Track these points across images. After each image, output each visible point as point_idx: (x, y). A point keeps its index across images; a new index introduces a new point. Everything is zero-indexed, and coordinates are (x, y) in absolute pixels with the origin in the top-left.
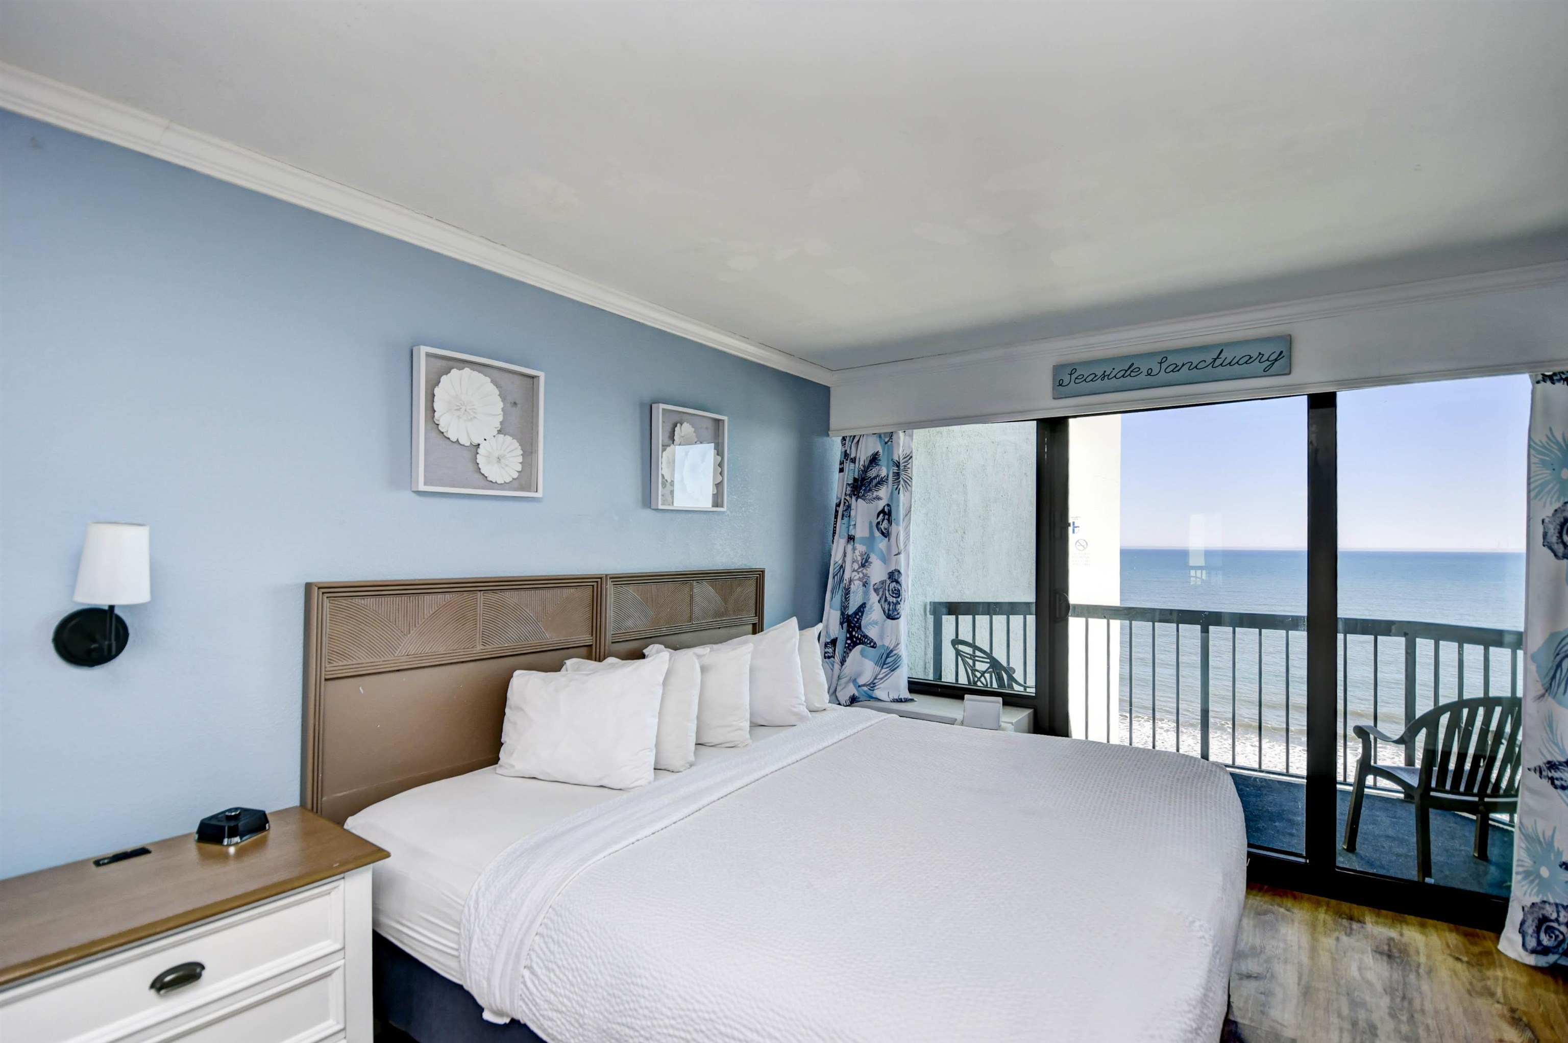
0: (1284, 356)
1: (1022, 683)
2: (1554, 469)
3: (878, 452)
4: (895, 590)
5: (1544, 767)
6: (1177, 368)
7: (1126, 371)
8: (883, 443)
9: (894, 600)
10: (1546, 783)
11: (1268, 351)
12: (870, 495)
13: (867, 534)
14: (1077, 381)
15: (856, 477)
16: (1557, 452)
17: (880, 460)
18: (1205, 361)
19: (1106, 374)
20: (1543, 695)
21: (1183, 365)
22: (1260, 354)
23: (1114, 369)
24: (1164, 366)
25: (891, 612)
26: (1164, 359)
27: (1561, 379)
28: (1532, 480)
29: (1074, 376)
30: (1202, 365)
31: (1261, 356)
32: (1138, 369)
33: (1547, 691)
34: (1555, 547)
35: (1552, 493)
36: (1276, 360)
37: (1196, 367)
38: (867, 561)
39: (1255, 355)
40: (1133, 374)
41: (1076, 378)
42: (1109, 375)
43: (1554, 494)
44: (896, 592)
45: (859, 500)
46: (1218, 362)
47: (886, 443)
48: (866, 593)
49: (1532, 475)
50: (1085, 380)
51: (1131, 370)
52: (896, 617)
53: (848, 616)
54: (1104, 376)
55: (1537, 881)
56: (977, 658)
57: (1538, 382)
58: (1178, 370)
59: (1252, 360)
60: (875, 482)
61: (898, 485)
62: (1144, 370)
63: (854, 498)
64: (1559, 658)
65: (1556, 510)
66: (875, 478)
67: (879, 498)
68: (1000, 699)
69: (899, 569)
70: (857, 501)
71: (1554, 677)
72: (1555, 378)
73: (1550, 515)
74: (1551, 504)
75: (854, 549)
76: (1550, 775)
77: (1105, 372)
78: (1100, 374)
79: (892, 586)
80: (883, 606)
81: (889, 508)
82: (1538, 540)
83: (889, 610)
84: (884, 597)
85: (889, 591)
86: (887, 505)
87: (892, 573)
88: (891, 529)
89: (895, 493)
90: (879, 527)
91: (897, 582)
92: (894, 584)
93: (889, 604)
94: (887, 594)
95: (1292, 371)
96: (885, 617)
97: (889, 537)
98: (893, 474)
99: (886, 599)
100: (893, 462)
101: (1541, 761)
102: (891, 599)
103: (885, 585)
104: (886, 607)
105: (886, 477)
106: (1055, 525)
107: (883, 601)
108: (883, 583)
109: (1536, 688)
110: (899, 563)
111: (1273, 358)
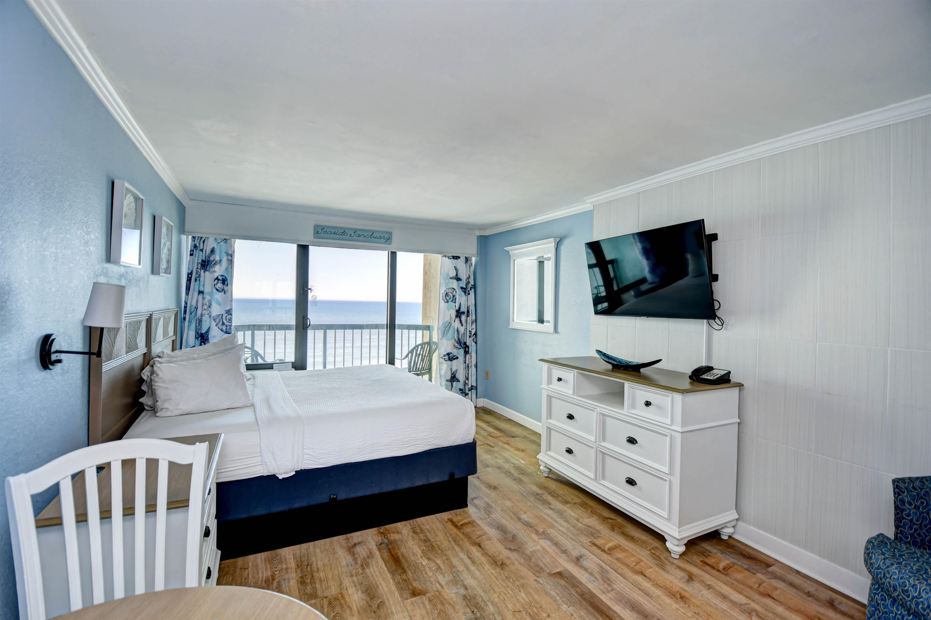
0: (390, 239)
2: (445, 280)
3: (214, 247)
6: (359, 236)
8: (217, 243)
9: (230, 324)
10: (443, 360)
11: (386, 236)
12: (212, 270)
13: (210, 290)
14: (324, 233)
15: (204, 259)
16: (445, 276)
17: (216, 251)
21: (362, 235)
23: (338, 231)
24: (356, 234)
25: (228, 330)
26: (356, 231)
27: (447, 257)
29: (323, 231)
30: (367, 236)
32: (347, 233)
33: (443, 337)
34: (444, 300)
37: (365, 237)
38: (211, 305)
39: (383, 237)
40: (345, 235)
42: (336, 233)
43: (444, 287)
44: (230, 320)
45: (207, 272)
46: (372, 236)
47: (219, 244)
48: (210, 322)
49: (441, 281)
50: (328, 233)
51: (344, 233)
52: (231, 332)
53: (202, 334)
54: (334, 233)
56: (245, 353)
57: (442, 257)
60: (213, 263)
61: (231, 266)
62: (349, 234)
63: (202, 271)
64: (445, 328)
66: (213, 261)
67: (215, 272)
69: (231, 308)
70: (204, 272)
71: (445, 333)
73: (444, 291)
74: (444, 289)
75: (204, 299)
76: (444, 358)
78: (333, 232)
79: (229, 317)
80: (220, 328)
81: (224, 278)
82: (441, 298)
83: (226, 329)
84: (221, 323)
85: (226, 319)
86: (222, 276)
87: (229, 310)
88: (226, 288)
89: (230, 270)
90: (215, 286)
91: (231, 315)
92: (230, 316)
93: (227, 326)
94: (225, 321)
95: (390, 244)
96: (223, 333)
97: (224, 292)
98: (228, 260)
99: (223, 324)
100: (227, 254)
101: (442, 355)
102: (228, 324)
103: (221, 316)
104: (224, 328)
105: (221, 261)
106: (304, 289)
107: (220, 325)
108: (219, 315)
109: (440, 337)
110: (231, 305)
111: (387, 238)
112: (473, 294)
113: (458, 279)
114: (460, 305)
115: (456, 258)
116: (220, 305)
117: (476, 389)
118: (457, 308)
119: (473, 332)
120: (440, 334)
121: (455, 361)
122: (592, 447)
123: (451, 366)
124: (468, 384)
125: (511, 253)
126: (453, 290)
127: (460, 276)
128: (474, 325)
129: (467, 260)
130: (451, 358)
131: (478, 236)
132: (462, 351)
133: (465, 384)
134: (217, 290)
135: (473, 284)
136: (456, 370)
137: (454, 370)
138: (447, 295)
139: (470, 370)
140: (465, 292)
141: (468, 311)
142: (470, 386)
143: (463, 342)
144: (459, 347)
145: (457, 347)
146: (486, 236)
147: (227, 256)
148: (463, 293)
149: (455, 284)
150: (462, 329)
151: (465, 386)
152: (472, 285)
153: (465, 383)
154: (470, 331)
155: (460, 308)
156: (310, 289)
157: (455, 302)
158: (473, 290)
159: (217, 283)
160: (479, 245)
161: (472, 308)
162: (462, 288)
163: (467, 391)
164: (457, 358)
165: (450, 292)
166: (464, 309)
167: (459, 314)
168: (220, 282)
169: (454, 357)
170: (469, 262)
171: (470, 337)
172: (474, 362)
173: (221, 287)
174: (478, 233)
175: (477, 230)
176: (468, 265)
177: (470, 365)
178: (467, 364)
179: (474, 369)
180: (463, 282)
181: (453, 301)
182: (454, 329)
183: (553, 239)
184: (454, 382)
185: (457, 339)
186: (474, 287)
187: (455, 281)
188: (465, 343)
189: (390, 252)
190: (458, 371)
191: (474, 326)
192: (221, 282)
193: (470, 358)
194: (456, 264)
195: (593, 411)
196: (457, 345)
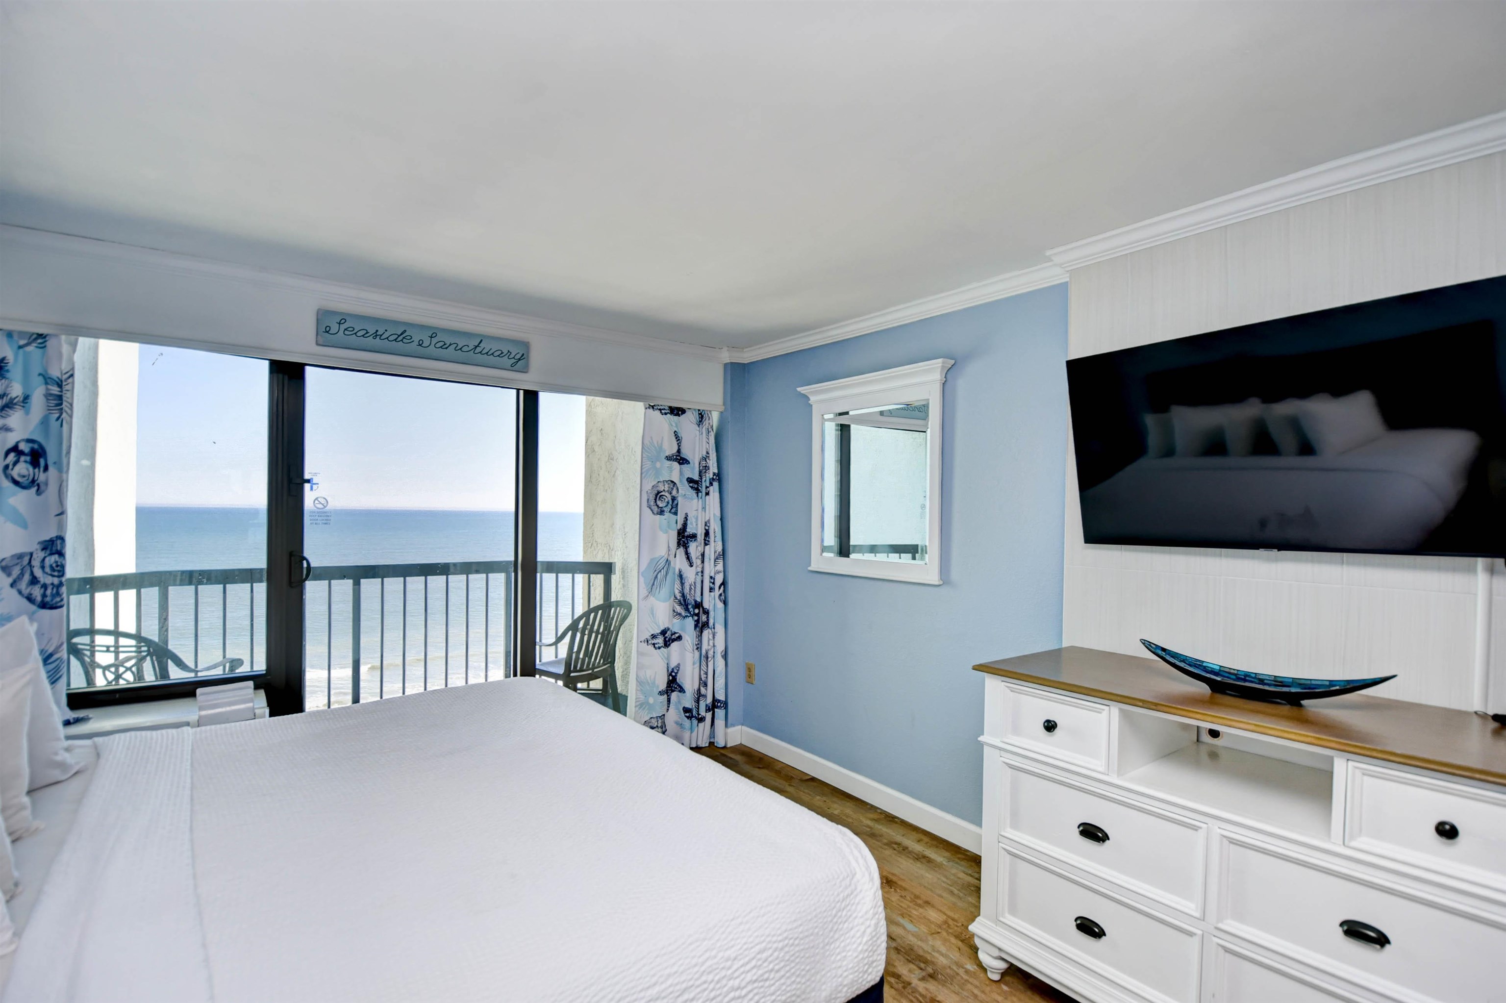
0: (524, 358)
1: (193, 667)
2: (652, 462)
4: (57, 566)
5: (649, 638)
6: (445, 346)
7: (399, 336)
8: (16, 347)
9: (56, 581)
10: (651, 647)
11: (515, 351)
14: (346, 332)
16: (654, 452)
17: (8, 371)
18: (468, 346)
19: (378, 333)
20: (648, 596)
21: (450, 345)
22: (509, 351)
23: (386, 331)
24: (434, 341)
25: (48, 599)
26: (434, 335)
27: (657, 409)
28: (643, 467)
29: (343, 327)
30: (465, 349)
31: (509, 353)
32: (410, 337)
33: (649, 593)
34: (653, 508)
35: (651, 476)
36: (519, 359)
37: (461, 349)
39: (506, 351)
40: (405, 340)
41: (345, 329)
42: (381, 335)
43: (652, 477)
44: (59, 568)
46: (478, 350)
47: (20, 347)
49: (643, 464)
50: (356, 333)
51: (403, 336)
52: (59, 604)
54: (376, 335)
55: (647, 707)
57: (646, 409)
58: (446, 348)
59: (503, 355)
61: (61, 414)
62: (416, 339)
64: (656, 573)
65: (653, 486)
67: (5, 428)
68: (251, 684)
69: (62, 534)
71: (653, 584)
72: (655, 408)
73: (650, 488)
74: (651, 483)
76: (653, 642)
77: (377, 331)
78: (372, 331)
79: (52, 560)
80: (26, 592)
81: (36, 446)
82: (645, 504)
83: (44, 595)
84: (27, 577)
85: (43, 567)
86: (29, 441)
87: (52, 541)
88: (42, 477)
89: (54, 425)
90: (9, 471)
91: (61, 554)
92: (55, 557)
93: (45, 586)
94: (38, 573)
95: (525, 370)
96: (33, 608)
97: (36, 488)
98: (48, 395)
99: (34, 581)
100: (47, 379)
101: (647, 635)
102: (48, 580)
103: (26, 559)
104: (37, 592)
105: (26, 398)
106: (290, 481)
107: (23, 585)
108: (20, 556)
109: (644, 592)
110: (62, 526)
111: (518, 357)
112: (717, 495)
113: (682, 461)
114: (686, 519)
115: (677, 411)
116: (25, 526)
117: (726, 708)
118: (679, 526)
119: (719, 579)
120: (642, 585)
121: (675, 645)
122: (1191, 934)
123: (668, 658)
124: (705, 696)
125: (813, 399)
126: (672, 484)
127: (686, 453)
128: (721, 562)
129: (701, 417)
130: (668, 638)
131: (726, 365)
132: (690, 622)
133: (699, 696)
134: (16, 483)
135: (716, 471)
136: (678, 666)
137: (673, 665)
138: (658, 495)
139: (711, 664)
140: (698, 491)
141: (707, 534)
142: (709, 700)
143: (693, 603)
144: (683, 613)
145: (680, 614)
146: (744, 365)
147: (46, 383)
148: (694, 493)
149: (675, 472)
150: (690, 575)
151: (698, 701)
152: (714, 474)
153: (700, 693)
154: (711, 577)
155: (685, 525)
156: (308, 481)
157: (676, 513)
158: (716, 484)
159: (16, 463)
160: (729, 387)
161: (715, 527)
162: (690, 480)
163: (702, 712)
164: (680, 638)
165: (666, 489)
166: (696, 527)
167: (684, 538)
168: (23, 458)
169: (673, 637)
170: (706, 423)
171: (711, 590)
172: (720, 647)
173: (24, 472)
174: (726, 356)
175: (725, 349)
176: (704, 430)
177: (711, 654)
178: (704, 652)
179: (720, 662)
180: (693, 469)
181: (673, 511)
182: (674, 573)
183: (940, 360)
184: (673, 691)
185: (678, 596)
186: (719, 477)
187: (676, 464)
188: (698, 605)
189: (521, 392)
190: (681, 667)
191: (720, 567)
192: (28, 458)
193: (711, 637)
194: (677, 426)
195: (1195, 828)
196: (679, 609)
